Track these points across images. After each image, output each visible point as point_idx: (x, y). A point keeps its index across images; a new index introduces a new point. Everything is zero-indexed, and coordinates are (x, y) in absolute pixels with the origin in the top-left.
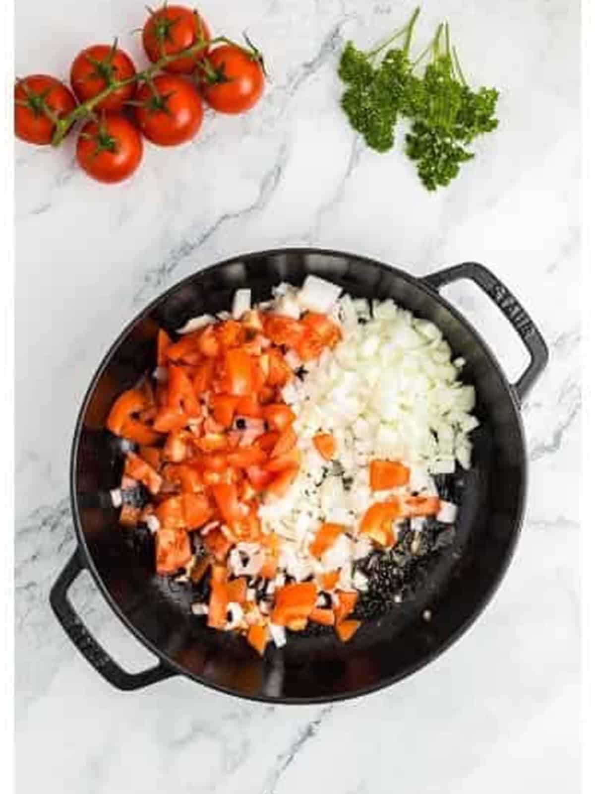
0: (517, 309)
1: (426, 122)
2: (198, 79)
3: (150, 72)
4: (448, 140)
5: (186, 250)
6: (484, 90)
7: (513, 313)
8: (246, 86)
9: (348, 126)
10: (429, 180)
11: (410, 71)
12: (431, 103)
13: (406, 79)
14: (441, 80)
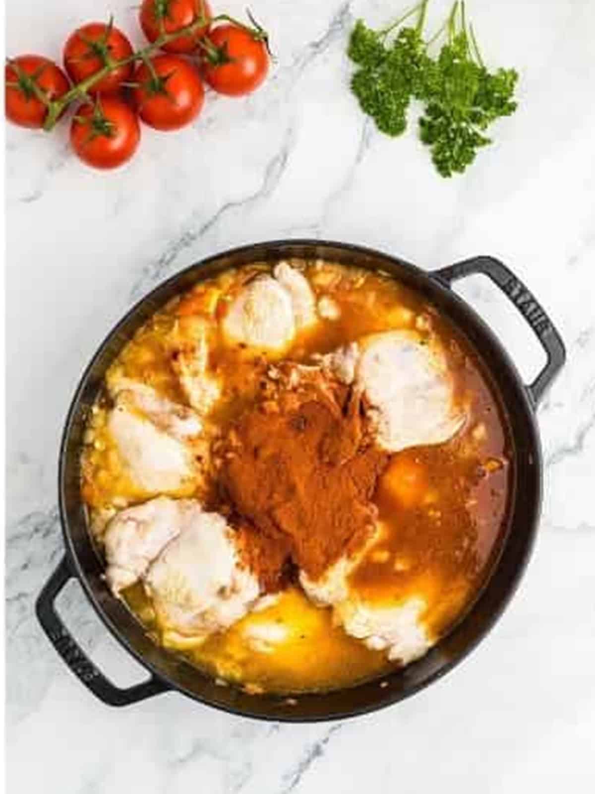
1: (442, 106)
2: (198, 59)
3: (146, 51)
4: (464, 124)
5: (187, 240)
6: (502, 71)
8: (250, 67)
9: (359, 110)
10: (443, 166)
11: (424, 51)
12: (447, 86)
13: (420, 60)
14: (456, 61)
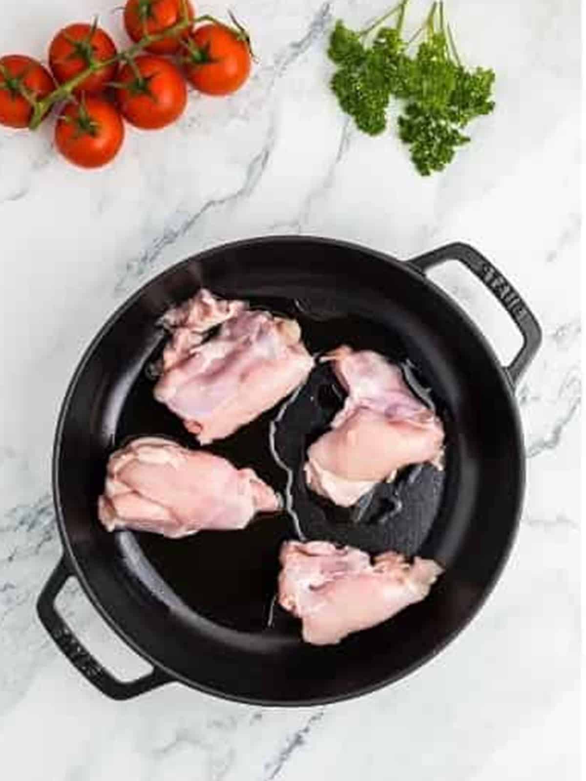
1: (419, 104)
2: (182, 60)
3: (131, 51)
4: (443, 123)
5: (170, 238)
6: (479, 69)
8: (231, 68)
9: (338, 109)
10: (423, 165)
11: (403, 50)
12: (425, 84)
13: (398, 58)
14: (434, 59)
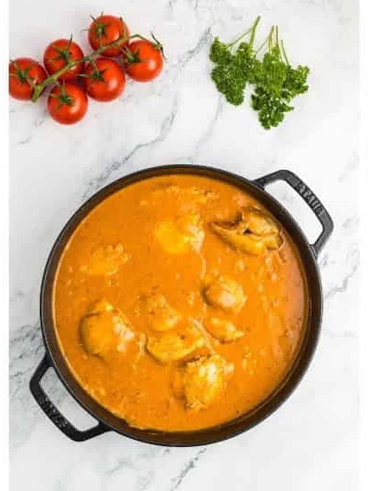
0: (313, 198)
1: (264, 87)
2: (122, 60)
3: (92, 55)
4: (277, 99)
5: (116, 166)
6: (300, 67)
7: (311, 201)
8: (152, 65)
9: (216, 90)
10: (265, 123)
12: (268, 76)
13: (252, 61)
14: (273, 62)
